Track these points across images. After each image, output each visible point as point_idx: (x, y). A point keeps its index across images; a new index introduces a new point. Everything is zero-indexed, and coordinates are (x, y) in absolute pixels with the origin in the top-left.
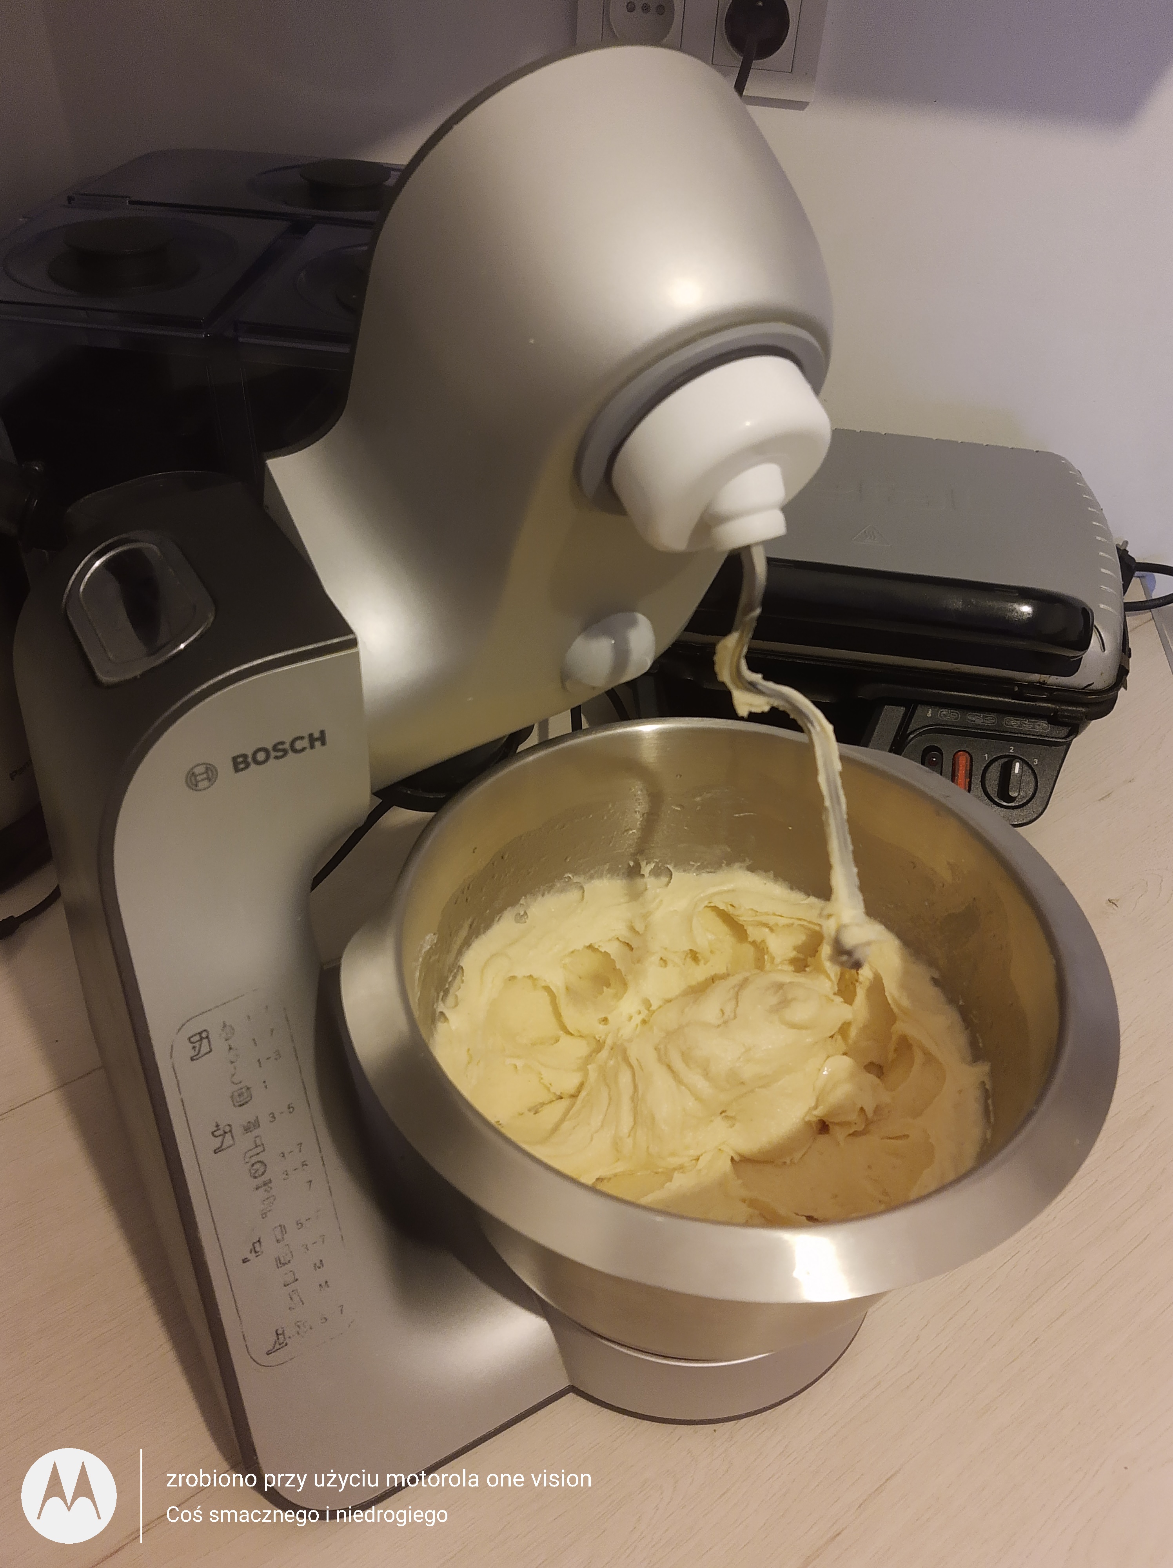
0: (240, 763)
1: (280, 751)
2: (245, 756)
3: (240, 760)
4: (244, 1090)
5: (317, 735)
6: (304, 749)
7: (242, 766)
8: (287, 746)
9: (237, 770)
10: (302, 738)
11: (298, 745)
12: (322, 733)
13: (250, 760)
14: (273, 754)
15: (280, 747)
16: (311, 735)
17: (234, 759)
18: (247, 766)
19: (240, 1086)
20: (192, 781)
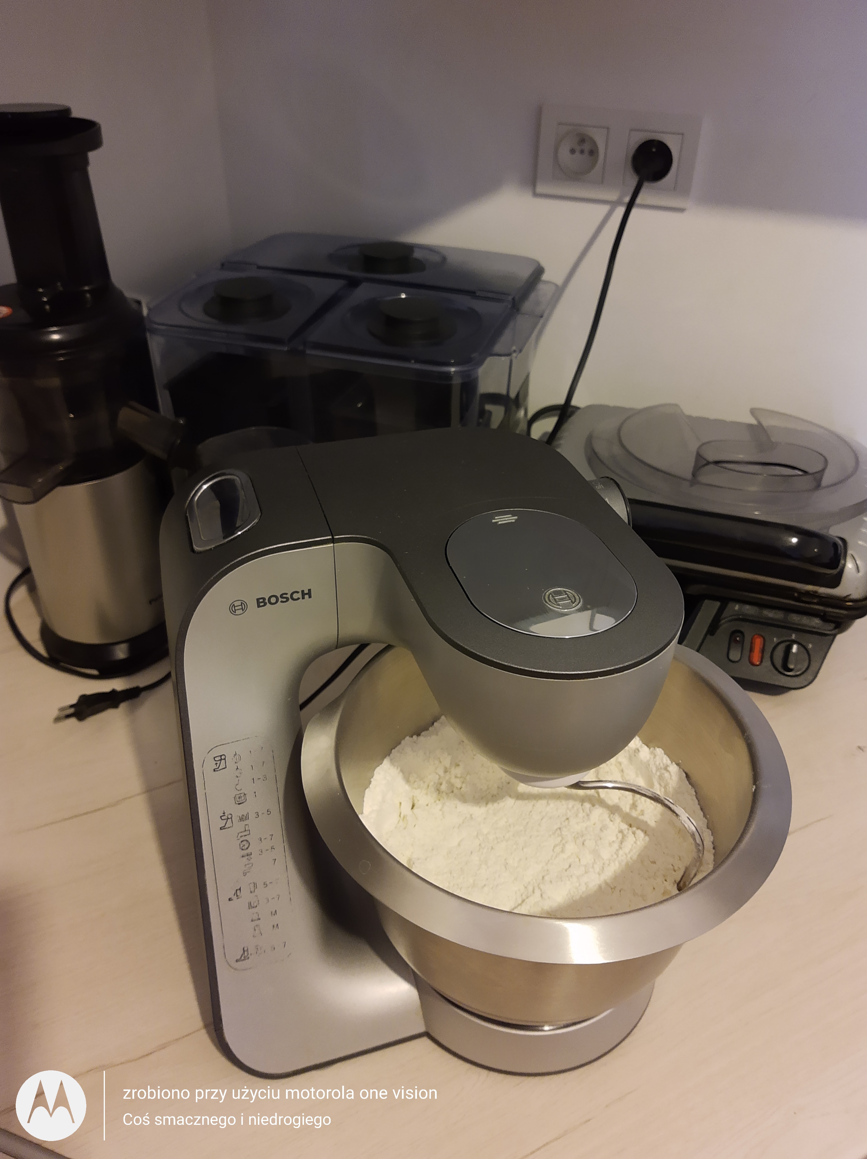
0: (261, 602)
1: (284, 598)
2: (264, 599)
3: (261, 600)
4: (242, 795)
5: (306, 591)
6: (298, 599)
7: (262, 604)
8: (289, 596)
9: (259, 606)
10: (298, 592)
11: (295, 596)
12: (310, 590)
13: (267, 601)
14: (280, 599)
15: (284, 596)
16: (303, 591)
17: (258, 600)
18: (265, 604)
19: (241, 792)
20: (233, 609)
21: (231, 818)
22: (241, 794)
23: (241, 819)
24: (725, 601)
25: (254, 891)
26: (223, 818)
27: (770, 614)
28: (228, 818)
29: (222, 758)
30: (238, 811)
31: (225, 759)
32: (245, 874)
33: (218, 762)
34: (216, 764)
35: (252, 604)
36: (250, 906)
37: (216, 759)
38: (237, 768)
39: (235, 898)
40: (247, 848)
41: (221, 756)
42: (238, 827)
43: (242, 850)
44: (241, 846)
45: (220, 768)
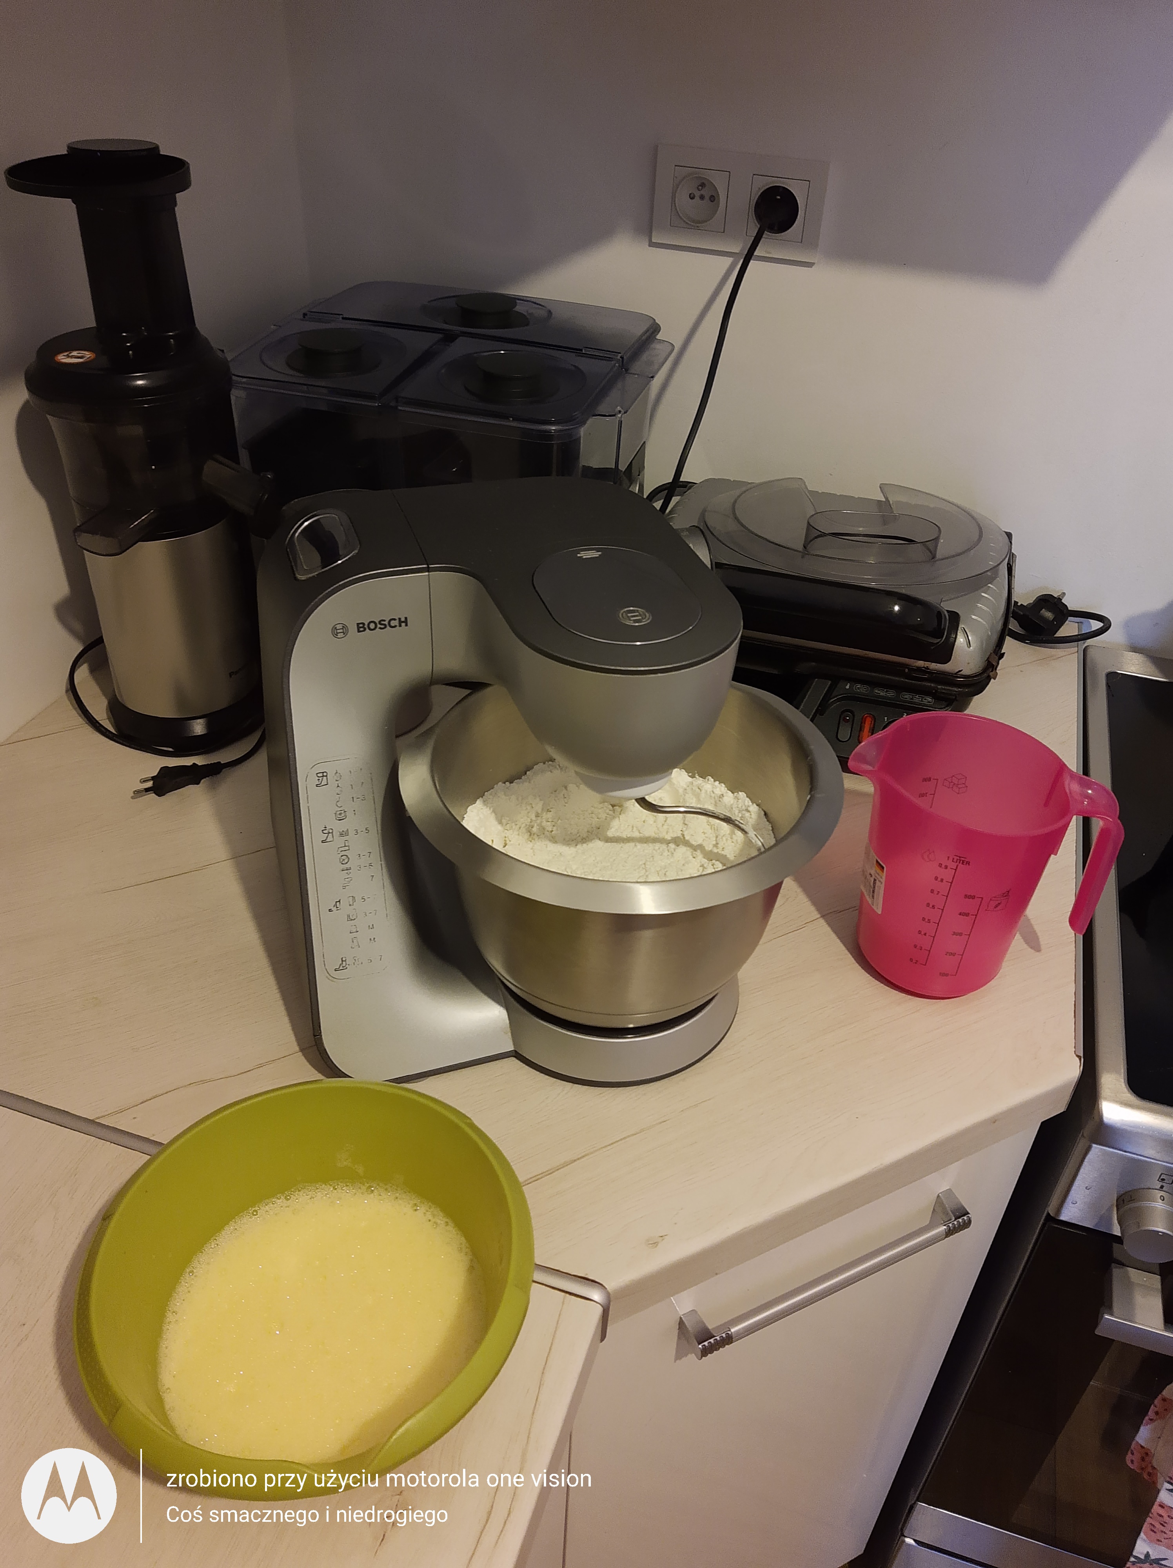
0: (361, 627)
1: (383, 625)
2: (364, 624)
3: (361, 625)
4: (342, 812)
5: (403, 619)
6: (395, 626)
7: (362, 629)
8: (386, 623)
9: (359, 631)
10: (395, 619)
11: (393, 623)
12: (406, 618)
13: (366, 626)
14: (379, 626)
15: (383, 622)
16: (400, 619)
17: (358, 624)
18: (365, 630)
19: (341, 809)
20: (335, 632)
21: (332, 833)
22: (341, 810)
23: (341, 835)
24: (836, 680)
25: (353, 904)
26: (324, 832)
27: (881, 692)
28: (329, 833)
29: (324, 775)
30: (338, 827)
31: (326, 776)
32: (344, 888)
33: (321, 778)
34: (319, 780)
35: (353, 629)
36: (349, 919)
37: (319, 775)
38: (338, 786)
39: (334, 909)
40: (347, 863)
41: (323, 773)
42: (339, 841)
43: (343, 864)
44: (342, 860)
45: (322, 784)
